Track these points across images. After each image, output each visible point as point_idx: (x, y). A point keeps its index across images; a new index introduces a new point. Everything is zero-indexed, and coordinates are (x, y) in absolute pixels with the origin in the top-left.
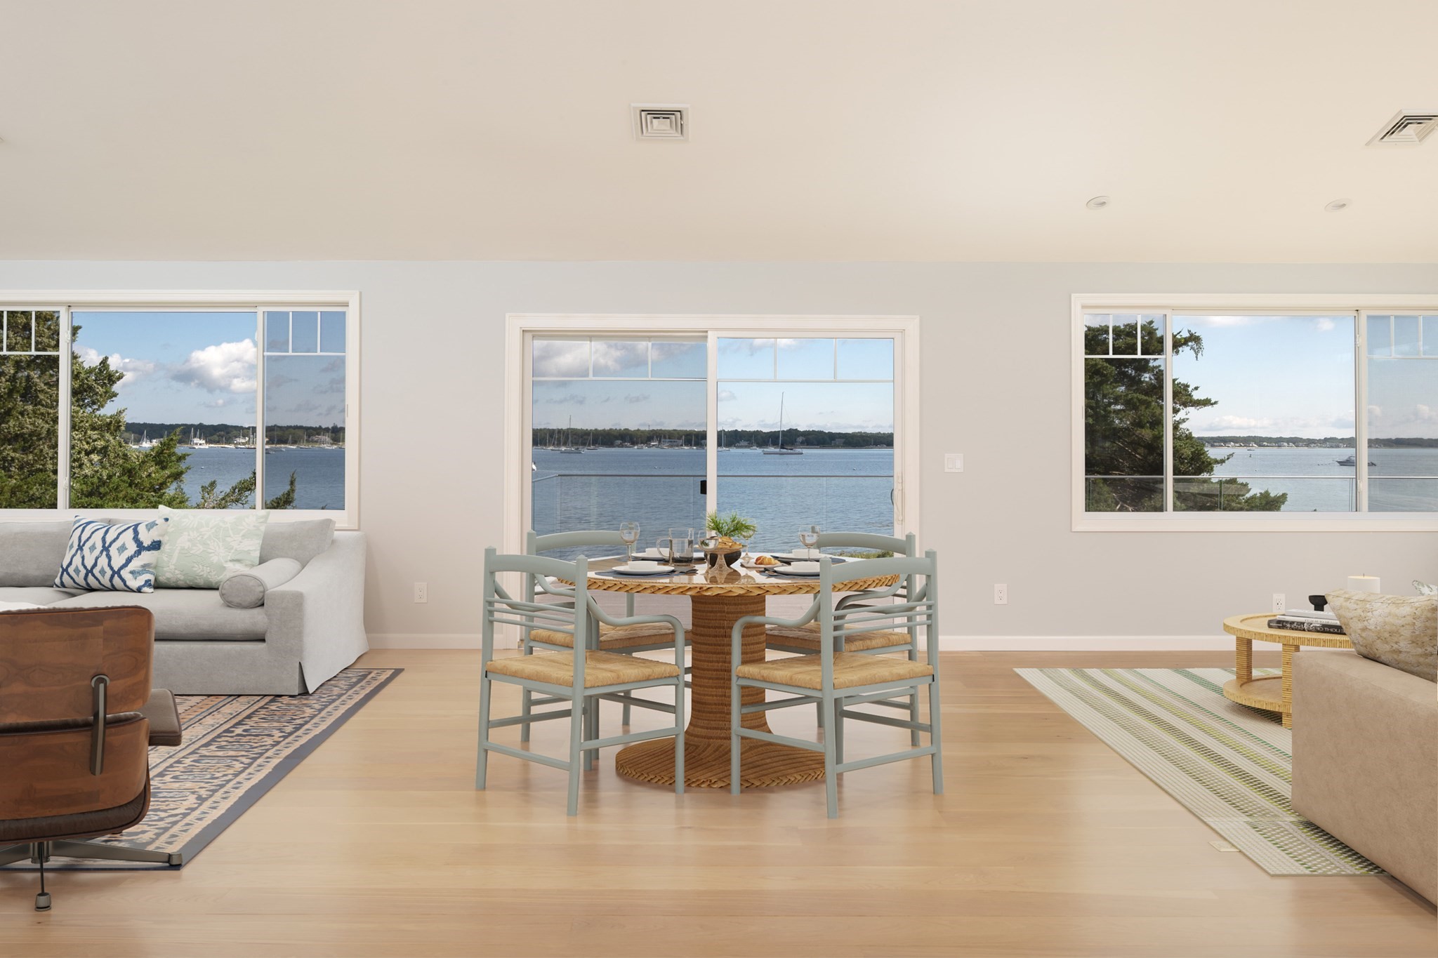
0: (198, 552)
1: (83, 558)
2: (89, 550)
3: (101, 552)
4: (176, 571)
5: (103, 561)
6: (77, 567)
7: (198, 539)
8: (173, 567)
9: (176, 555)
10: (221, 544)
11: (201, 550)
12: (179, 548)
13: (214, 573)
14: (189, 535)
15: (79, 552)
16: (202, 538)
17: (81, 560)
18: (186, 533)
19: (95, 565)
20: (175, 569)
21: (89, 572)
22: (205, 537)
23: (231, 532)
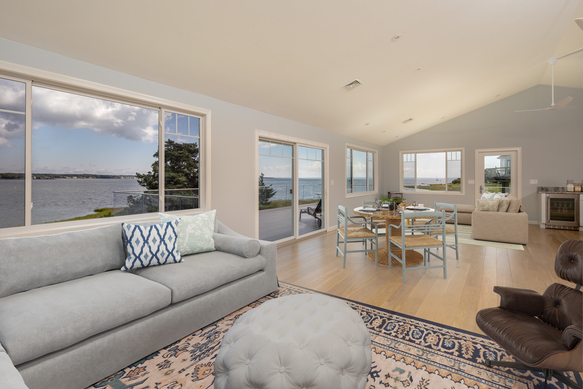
0: (199, 234)
1: (150, 247)
2: (152, 242)
3: (161, 242)
4: (187, 247)
5: (163, 248)
6: (146, 254)
7: (197, 227)
8: (185, 245)
9: (187, 238)
10: (207, 228)
11: (200, 233)
12: (188, 234)
13: (206, 244)
14: (191, 226)
15: (146, 244)
16: (199, 226)
17: (148, 249)
18: (189, 225)
19: (158, 250)
20: (187, 246)
21: (155, 255)
22: (200, 226)
23: (209, 222)
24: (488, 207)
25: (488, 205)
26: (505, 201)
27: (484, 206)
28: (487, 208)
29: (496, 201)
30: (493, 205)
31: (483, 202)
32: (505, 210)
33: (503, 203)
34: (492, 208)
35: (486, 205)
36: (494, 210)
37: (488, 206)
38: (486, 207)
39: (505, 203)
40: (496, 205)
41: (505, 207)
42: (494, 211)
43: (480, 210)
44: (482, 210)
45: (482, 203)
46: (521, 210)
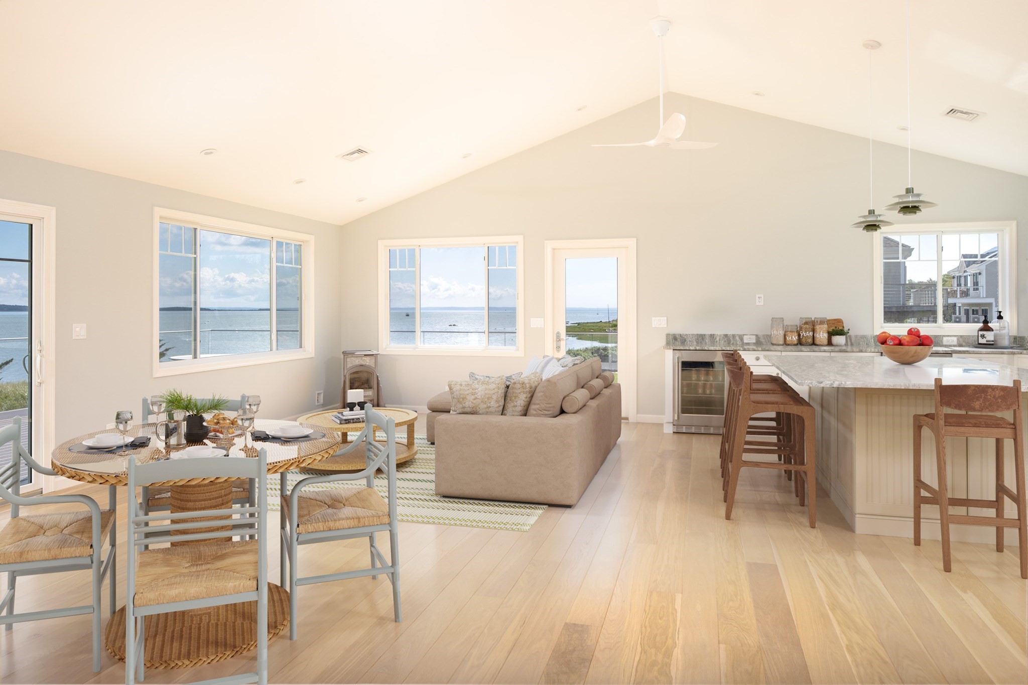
24: (474, 402)
25: (473, 397)
26: (519, 383)
27: (463, 399)
28: (471, 405)
29: (493, 386)
30: (487, 396)
31: (461, 390)
32: (519, 409)
33: (515, 391)
34: (485, 406)
35: (468, 397)
36: (490, 409)
37: (474, 399)
38: (468, 404)
39: (519, 391)
40: (495, 397)
41: (520, 401)
42: (491, 413)
43: (458, 412)
44: (460, 411)
45: (458, 393)
46: (565, 409)
